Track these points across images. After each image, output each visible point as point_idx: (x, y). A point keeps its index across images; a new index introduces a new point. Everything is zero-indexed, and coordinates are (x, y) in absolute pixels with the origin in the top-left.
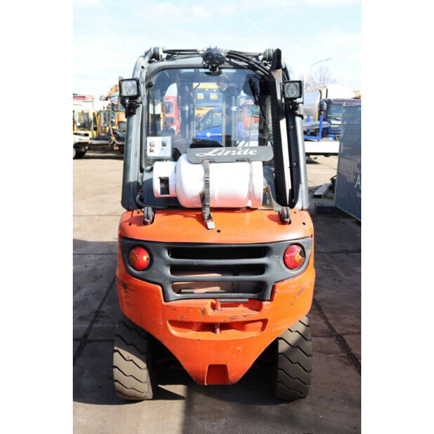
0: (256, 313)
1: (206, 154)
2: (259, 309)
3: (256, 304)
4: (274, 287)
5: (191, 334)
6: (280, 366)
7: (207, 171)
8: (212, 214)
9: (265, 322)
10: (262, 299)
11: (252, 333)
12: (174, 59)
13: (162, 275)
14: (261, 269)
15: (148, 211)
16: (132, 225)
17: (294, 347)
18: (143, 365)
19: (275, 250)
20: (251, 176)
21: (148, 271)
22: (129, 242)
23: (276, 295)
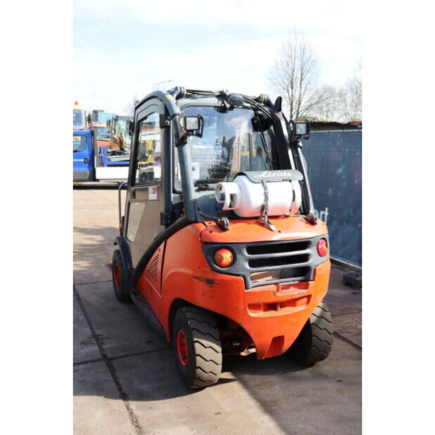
0: (304, 291)
1: (261, 176)
2: (306, 287)
3: (304, 284)
4: (315, 270)
5: (260, 314)
6: (313, 334)
7: (265, 188)
8: (270, 221)
9: (309, 297)
10: (307, 280)
11: (300, 308)
12: (194, 98)
13: (244, 269)
14: (305, 258)
15: (226, 220)
16: (213, 233)
17: (320, 317)
18: (219, 349)
19: (313, 243)
20: (294, 192)
21: (234, 266)
22: (214, 246)
23: (316, 276)
